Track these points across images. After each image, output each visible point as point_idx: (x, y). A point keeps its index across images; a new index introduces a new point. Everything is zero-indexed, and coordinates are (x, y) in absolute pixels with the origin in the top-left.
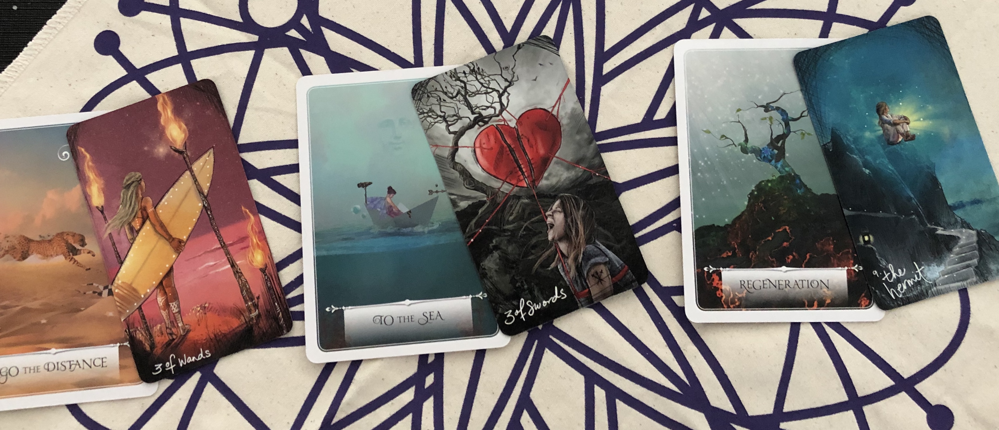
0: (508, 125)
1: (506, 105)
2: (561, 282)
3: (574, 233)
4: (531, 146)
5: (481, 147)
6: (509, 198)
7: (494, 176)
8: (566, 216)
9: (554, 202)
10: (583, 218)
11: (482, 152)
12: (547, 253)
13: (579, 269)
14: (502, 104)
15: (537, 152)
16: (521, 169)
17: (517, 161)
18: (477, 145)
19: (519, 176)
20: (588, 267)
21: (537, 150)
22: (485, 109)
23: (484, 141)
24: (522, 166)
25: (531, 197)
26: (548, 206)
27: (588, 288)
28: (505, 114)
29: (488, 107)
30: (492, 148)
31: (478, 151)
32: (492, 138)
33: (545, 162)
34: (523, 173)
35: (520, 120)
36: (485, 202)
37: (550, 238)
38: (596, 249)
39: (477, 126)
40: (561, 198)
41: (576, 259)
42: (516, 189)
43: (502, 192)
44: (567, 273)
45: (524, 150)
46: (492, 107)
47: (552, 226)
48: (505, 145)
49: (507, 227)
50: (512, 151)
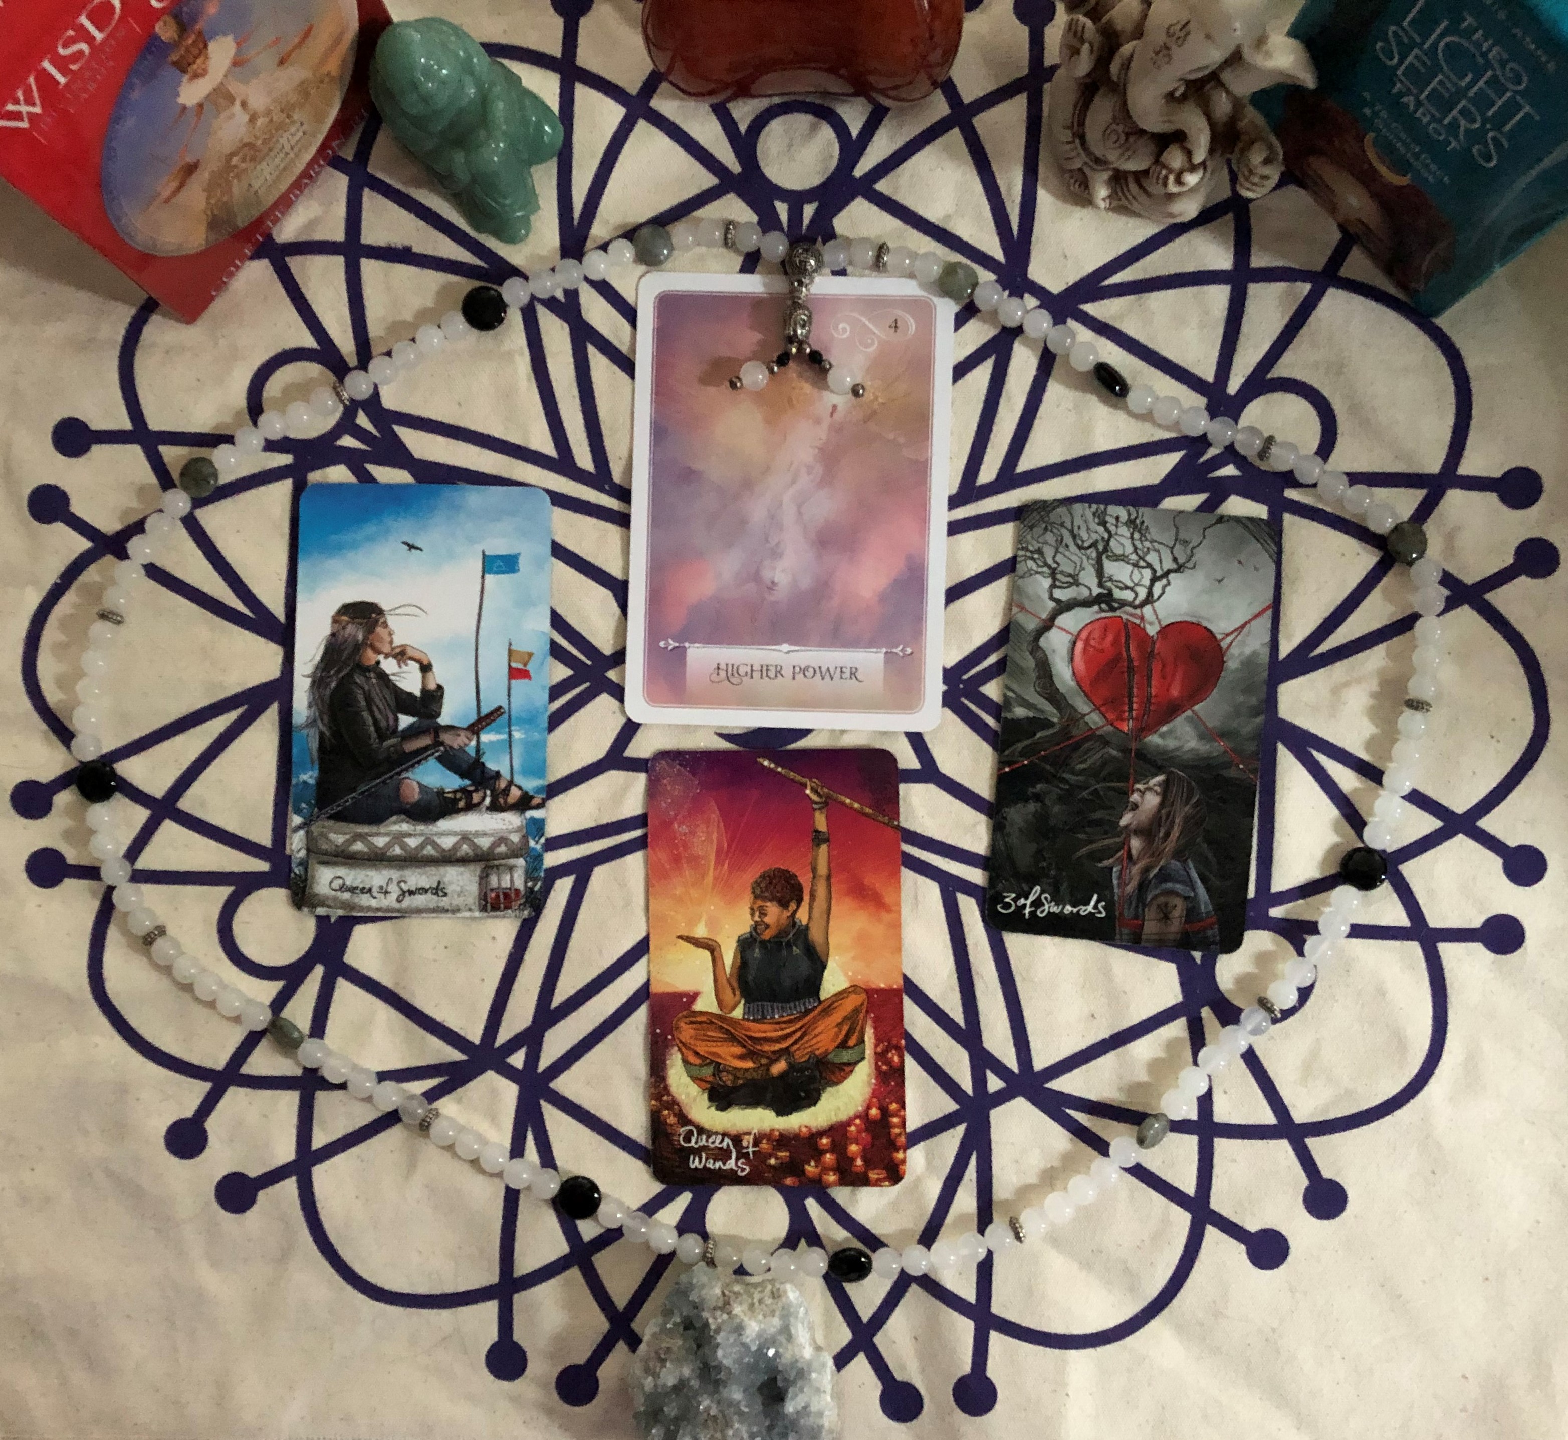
0: (1144, 629)
1: (1156, 596)
2: (1107, 892)
3: (1161, 834)
4: (1164, 678)
5: (1087, 642)
6: (1092, 735)
7: (1086, 695)
8: (1162, 805)
9: (1156, 775)
10: (1187, 819)
11: (1085, 650)
12: (1107, 842)
13: (1143, 887)
14: (1150, 593)
15: (1168, 690)
16: (1130, 703)
17: (1131, 688)
18: (1084, 635)
19: (1124, 712)
20: (1157, 892)
21: (1170, 685)
22: (1121, 589)
23: (1096, 634)
24: (1135, 700)
25: (1125, 751)
26: (1144, 776)
27: (1143, 920)
28: (1147, 610)
29: (1126, 588)
30: (1103, 651)
31: (1080, 645)
32: (1110, 638)
33: (1172, 711)
34: (1131, 710)
35: (1166, 630)
36: (1051, 724)
37: (1123, 822)
38: (1182, 872)
39: (1096, 608)
40: (1170, 774)
41: (1146, 870)
42: (1109, 728)
43: (1087, 723)
44: (1123, 884)
45: (1149, 678)
46: (1132, 589)
47: (1135, 806)
48: (1124, 654)
49: (1067, 776)
50: (1130, 670)
